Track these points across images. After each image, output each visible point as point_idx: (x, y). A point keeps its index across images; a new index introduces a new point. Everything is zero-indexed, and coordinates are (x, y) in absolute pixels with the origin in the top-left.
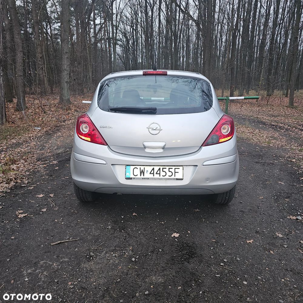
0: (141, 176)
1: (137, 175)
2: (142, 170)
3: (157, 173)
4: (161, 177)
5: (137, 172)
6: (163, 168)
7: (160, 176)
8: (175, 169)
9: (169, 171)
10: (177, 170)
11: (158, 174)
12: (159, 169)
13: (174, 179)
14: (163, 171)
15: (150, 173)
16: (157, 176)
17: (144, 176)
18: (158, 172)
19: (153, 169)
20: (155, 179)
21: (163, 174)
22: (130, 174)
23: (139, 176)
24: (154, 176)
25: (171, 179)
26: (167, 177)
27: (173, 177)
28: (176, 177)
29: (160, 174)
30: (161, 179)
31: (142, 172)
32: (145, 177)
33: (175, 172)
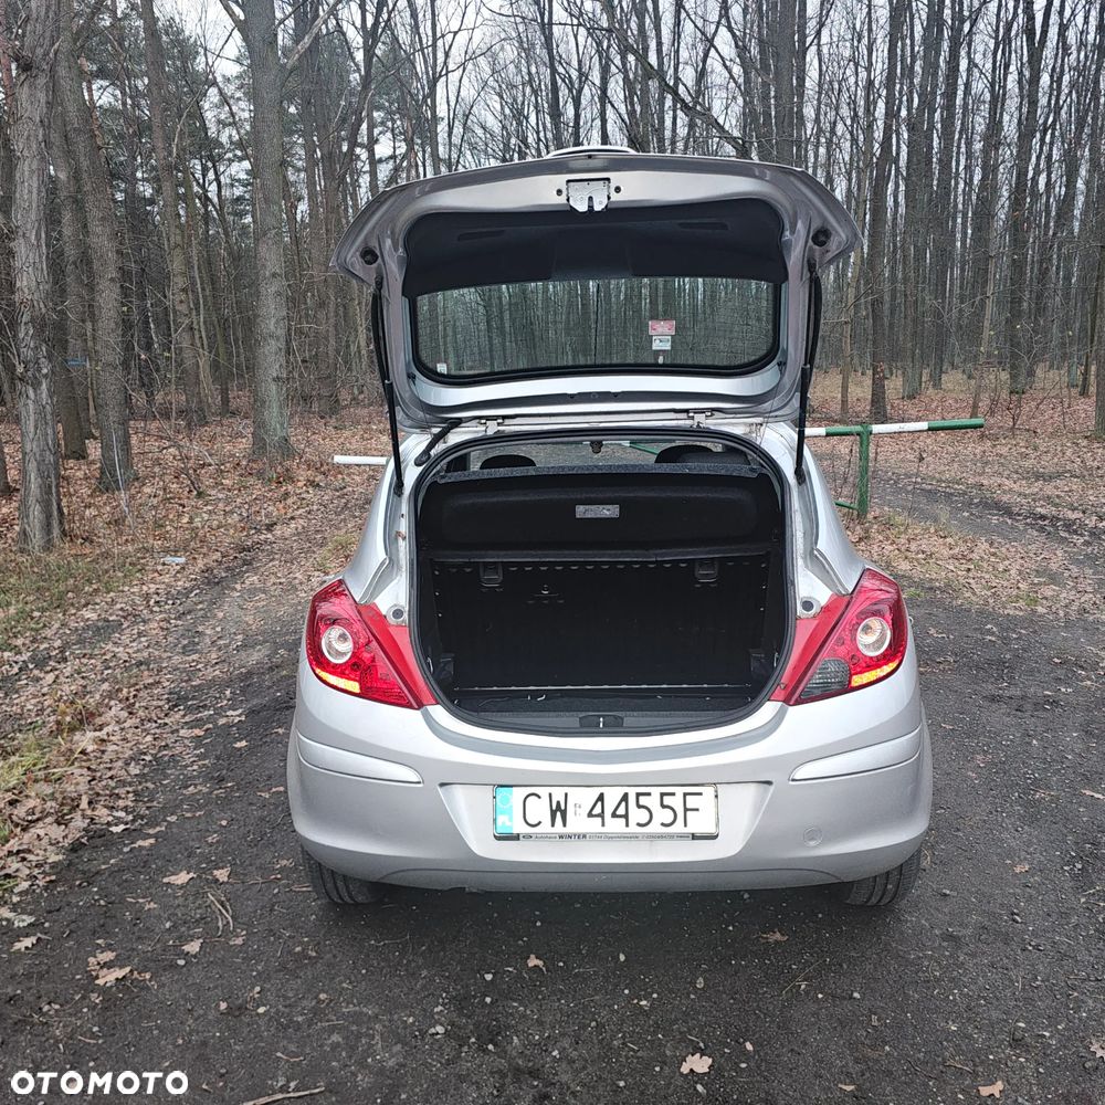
0: (553, 825)
1: (540, 823)
2: (558, 803)
3: (614, 815)
4: (633, 828)
5: (539, 810)
6: (638, 795)
7: (627, 825)
8: (685, 795)
9: (663, 806)
10: (692, 802)
11: (620, 816)
12: (625, 798)
13: (682, 836)
14: (639, 806)
15: (590, 815)
16: (616, 826)
17: (565, 825)
18: (621, 811)
19: (601, 798)
20: (610, 837)
21: (638, 815)
22: (511, 819)
23: (546, 827)
24: (603, 825)
25: (671, 837)
26: (654, 828)
27: (678, 828)
28: (691, 829)
29: (626, 816)
30: (634, 837)
31: (559, 812)
32: (570, 829)
33: (686, 810)
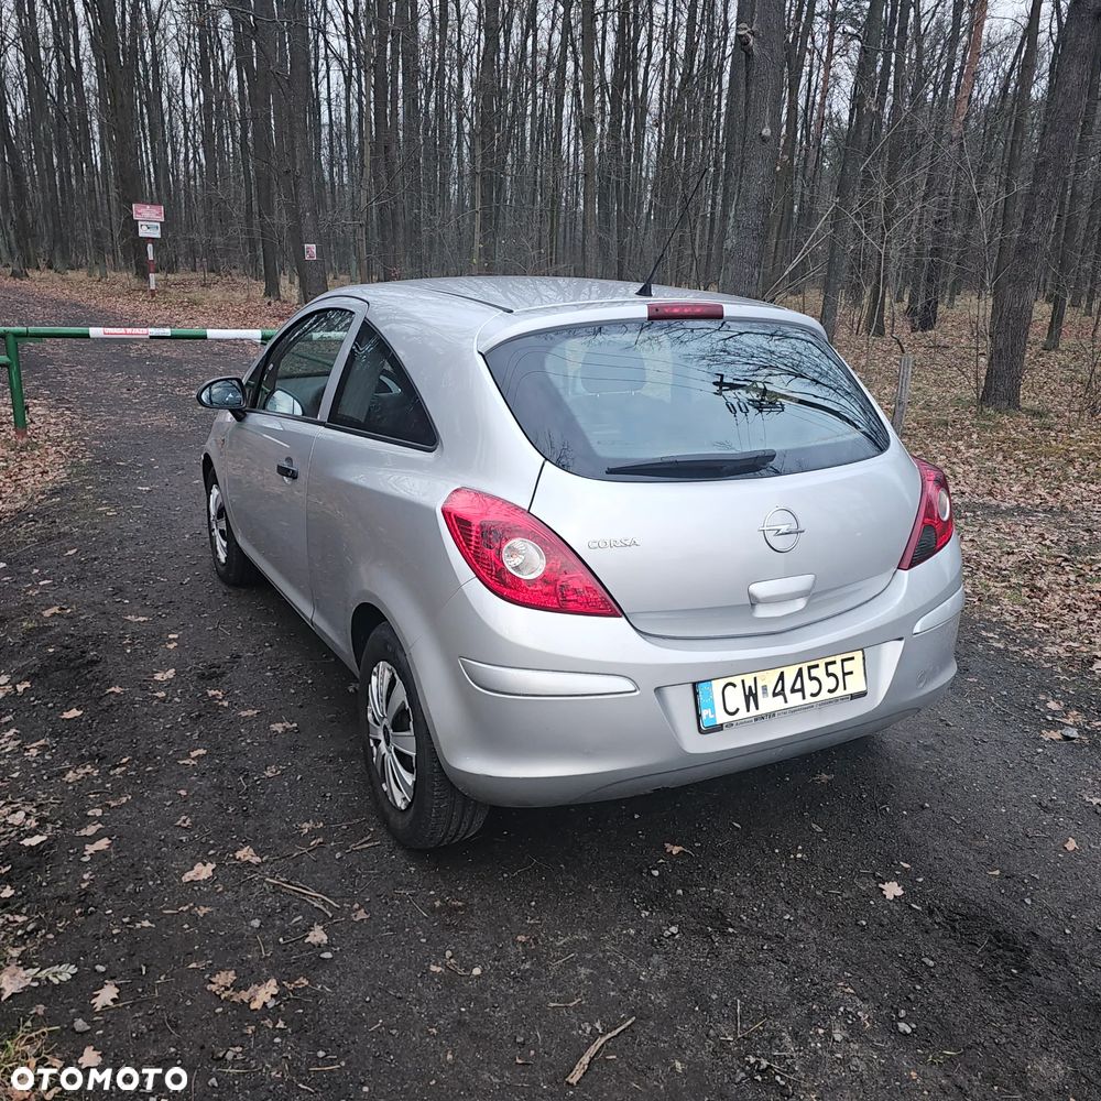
0: (748, 711)
1: (738, 710)
2: (750, 687)
3: (793, 691)
4: (809, 699)
5: (736, 698)
6: (810, 668)
7: (804, 698)
8: (843, 661)
9: (829, 675)
10: (848, 666)
11: (798, 691)
12: (800, 673)
13: (843, 698)
14: (811, 678)
15: (775, 695)
16: (795, 700)
17: (757, 709)
18: (798, 686)
19: (781, 677)
20: (794, 710)
21: (811, 687)
22: (713, 713)
23: (743, 714)
24: (786, 702)
25: (836, 700)
26: (824, 695)
27: (840, 692)
28: (850, 690)
29: (802, 690)
30: (810, 706)
31: (751, 696)
32: (762, 710)
33: (845, 674)
